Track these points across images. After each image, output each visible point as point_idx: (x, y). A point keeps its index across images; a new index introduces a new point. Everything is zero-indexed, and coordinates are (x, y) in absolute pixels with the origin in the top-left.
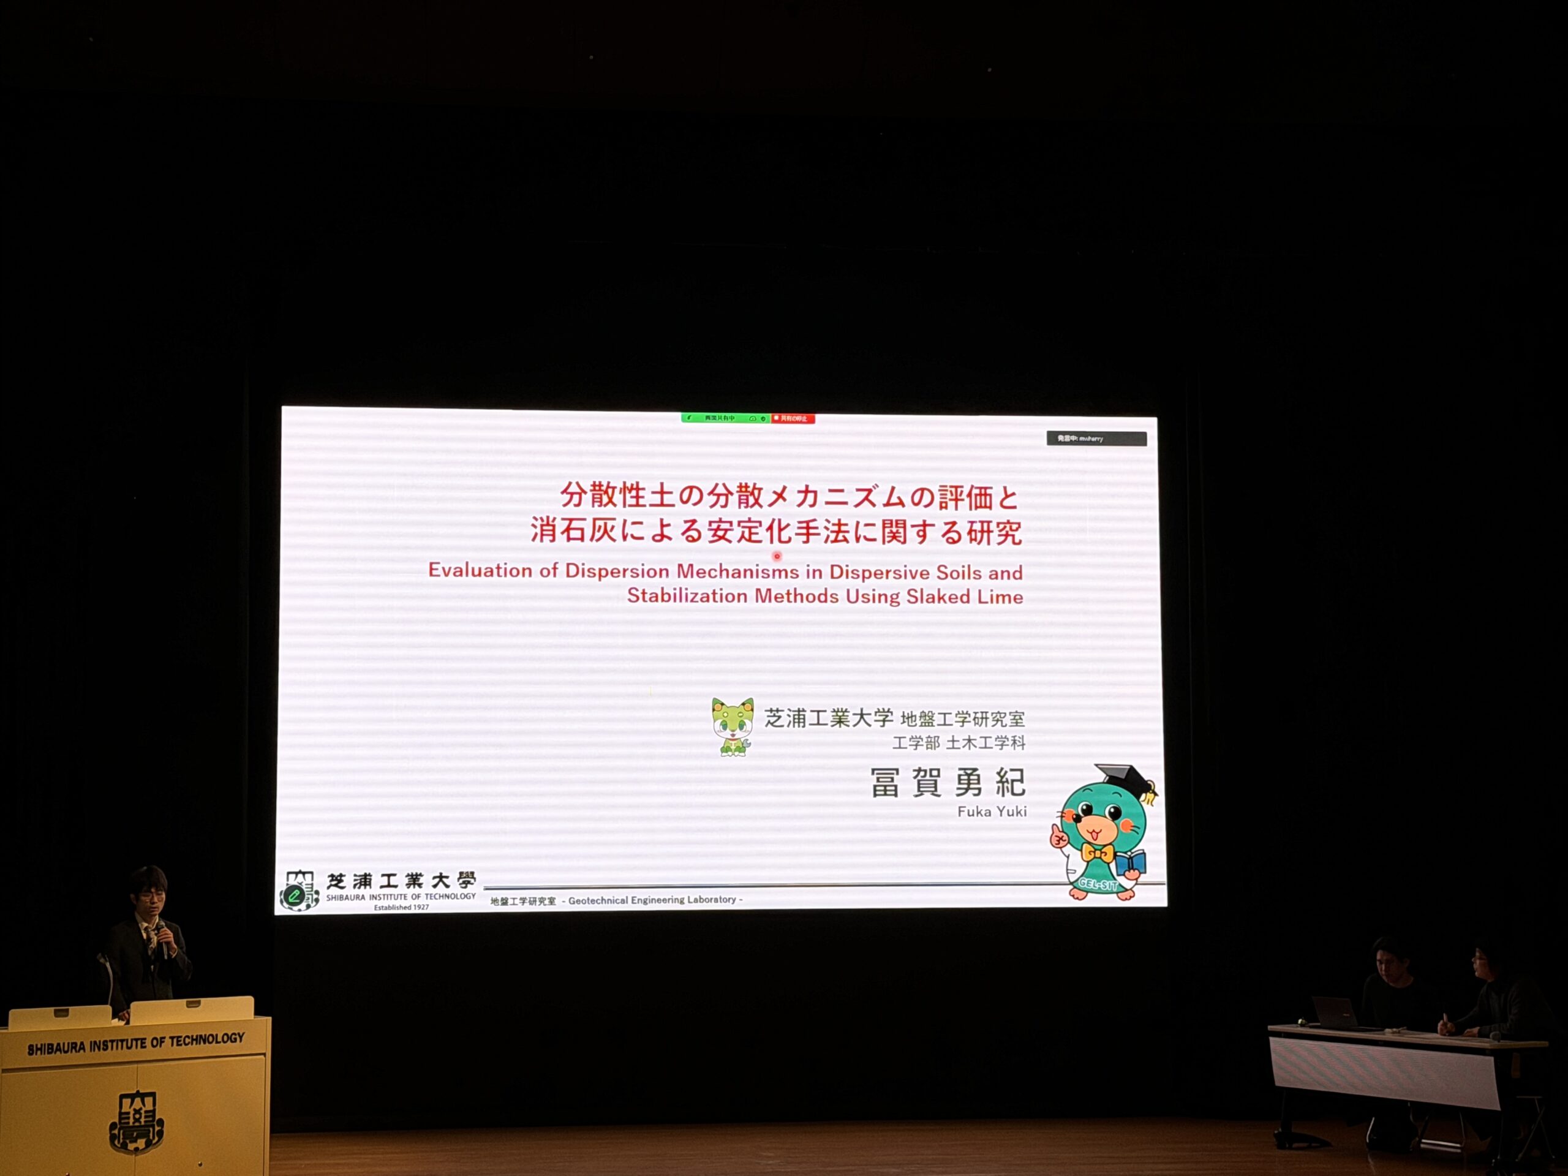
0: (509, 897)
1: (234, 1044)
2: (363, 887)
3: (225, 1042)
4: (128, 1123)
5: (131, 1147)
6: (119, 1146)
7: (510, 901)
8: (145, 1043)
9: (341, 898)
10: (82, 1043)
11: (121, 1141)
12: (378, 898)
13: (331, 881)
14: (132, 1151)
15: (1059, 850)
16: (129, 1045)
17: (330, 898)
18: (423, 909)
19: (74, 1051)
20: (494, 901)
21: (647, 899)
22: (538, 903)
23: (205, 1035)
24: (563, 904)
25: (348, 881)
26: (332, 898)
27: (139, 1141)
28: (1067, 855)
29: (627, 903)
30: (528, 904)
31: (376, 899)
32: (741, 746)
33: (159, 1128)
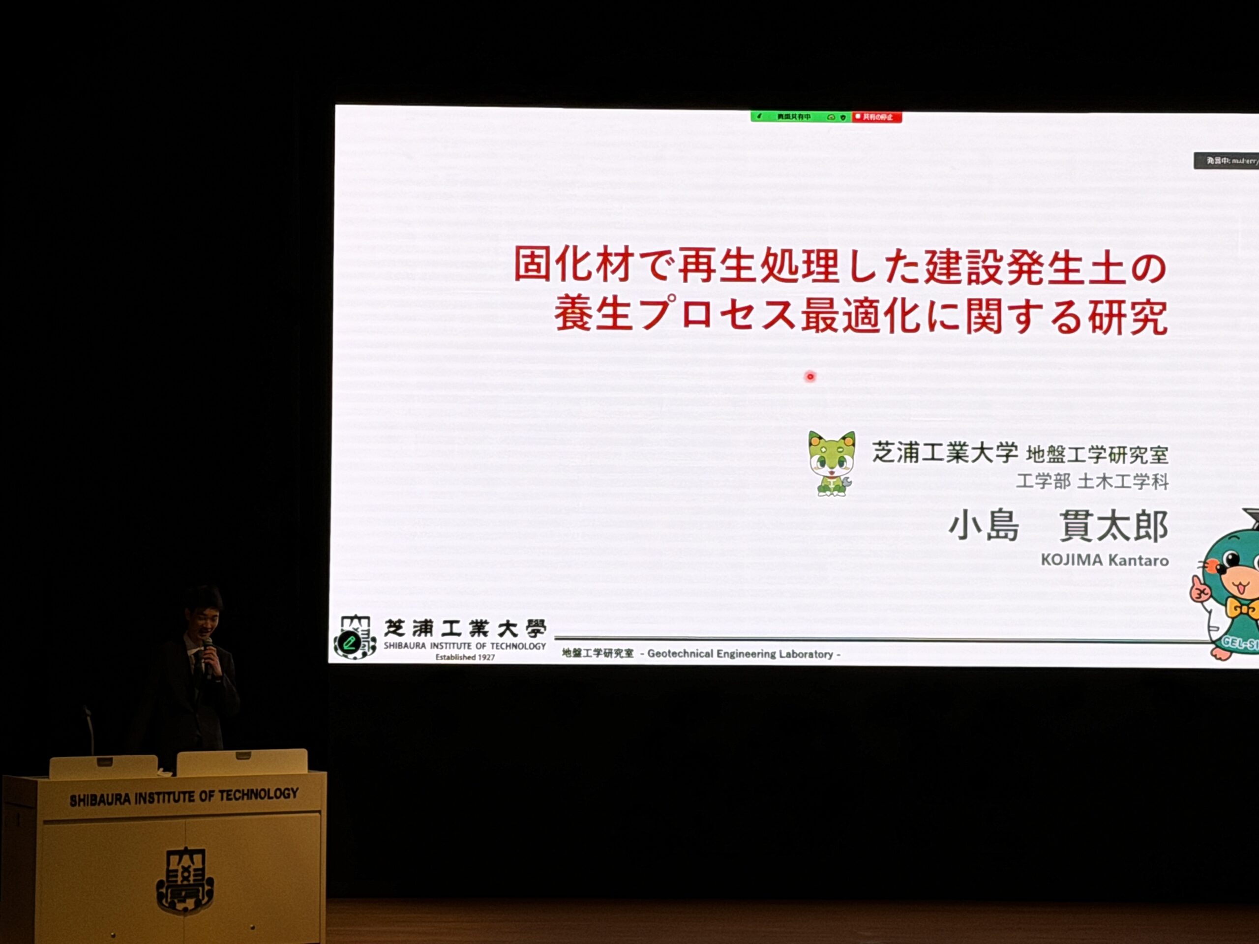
0: (582, 648)
1: (288, 800)
2: (423, 635)
3: (278, 798)
4: (176, 881)
5: (180, 906)
6: (167, 905)
7: (584, 653)
8: (193, 796)
9: (399, 646)
10: (127, 795)
11: (169, 900)
12: (440, 647)
13: (389, 627)
14: (179, 911)
15: (1200, 605)
16: (177, 798)
17: (388, 646)
18: (488, 659)
19: (118, 803)
20: (566, 652)
21: (734, 653)
22: (614, 655)
23: (257, 790)
24: (641, 657)
25: (408, 628)
26: (390, 645)
27: (188, 901)
28: (1209, 610)
29: (712, 656)
30: (603, 656)
31: (437, 647)
32: (841, 485)
33: (209, 888)
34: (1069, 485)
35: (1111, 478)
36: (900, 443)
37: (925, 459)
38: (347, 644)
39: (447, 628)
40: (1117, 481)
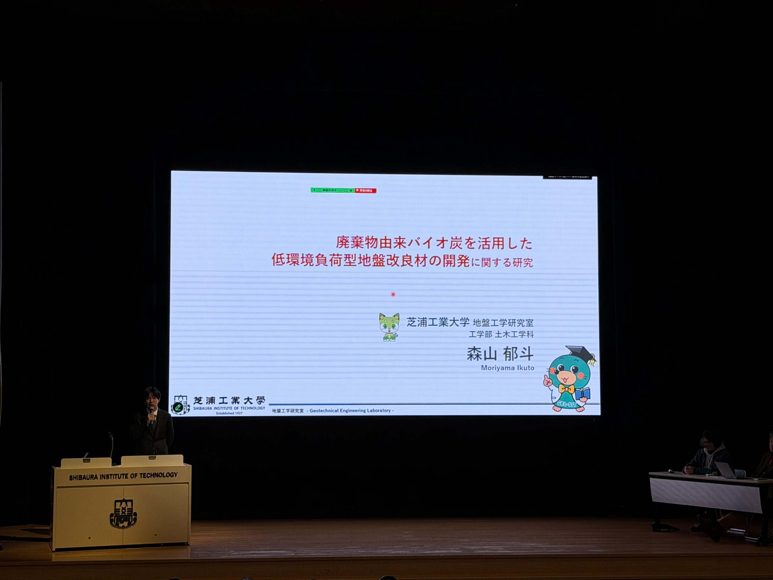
0: (281, 409)
2: (211, 403)
7: (282, 411)
9: (201, 408)
12: (218, 409)
13: (196, 400)
15: (548, 387)
17: (195, 409)
18: (240, 414)
20: (274, 411)
21: (347, 410)
22: (295, 412)
24: (307, 412)
25: (204, 401)
28: (552, 390)
29: (338, 412)
30: (290, 412)
32: (393, 336)
34: (491, 336)
35: (509, 333)
36: (419, 318)
37: (429, 325)
38: (177, 408)
39: (221, 400)
40: (512, 334)
